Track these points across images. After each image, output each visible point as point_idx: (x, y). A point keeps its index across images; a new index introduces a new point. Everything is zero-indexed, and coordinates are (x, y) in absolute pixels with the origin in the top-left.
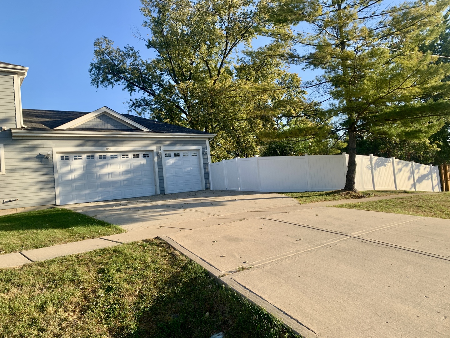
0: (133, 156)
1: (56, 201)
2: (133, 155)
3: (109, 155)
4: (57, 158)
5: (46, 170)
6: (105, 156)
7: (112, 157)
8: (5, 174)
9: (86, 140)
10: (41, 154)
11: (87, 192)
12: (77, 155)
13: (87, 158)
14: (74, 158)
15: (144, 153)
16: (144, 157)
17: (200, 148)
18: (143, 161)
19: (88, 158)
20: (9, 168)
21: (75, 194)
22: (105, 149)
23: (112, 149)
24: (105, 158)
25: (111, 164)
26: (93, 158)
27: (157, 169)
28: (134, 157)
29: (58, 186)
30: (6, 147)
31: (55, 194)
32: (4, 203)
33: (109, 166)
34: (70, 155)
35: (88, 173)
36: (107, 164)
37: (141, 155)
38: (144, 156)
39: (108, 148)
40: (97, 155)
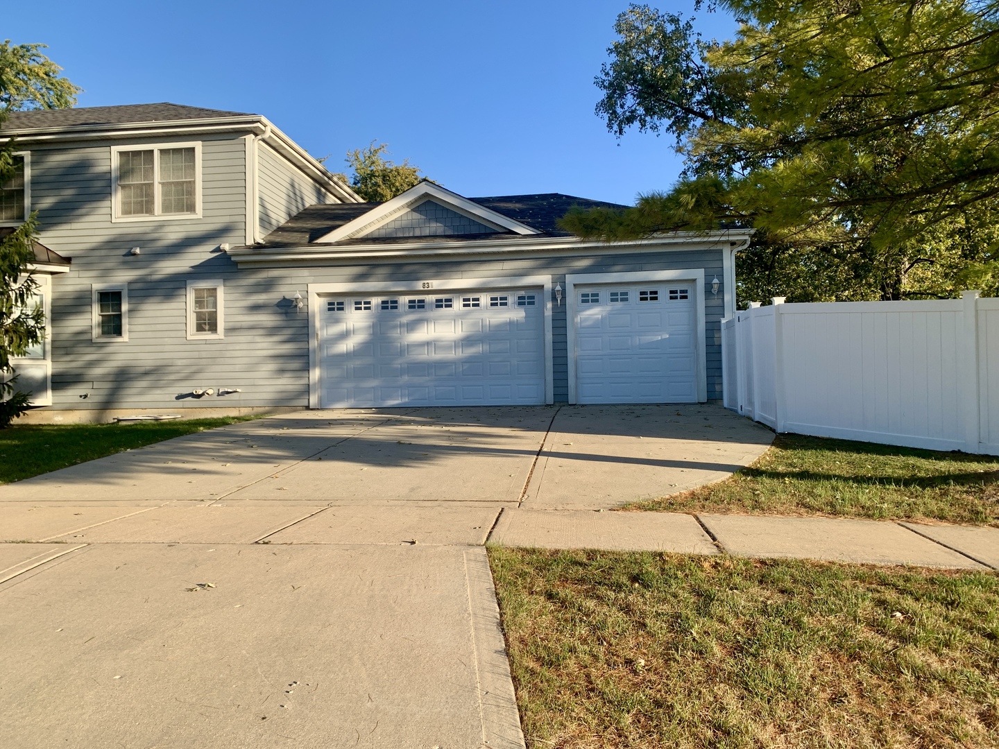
0: (489, 302)
1: (309, 399)
2: (492, 299)
3: (431, 298)
4: (316, 305)
5: (289, 331)
6: (423, 301)
7: (439, 304)
8: (223, 337)
9: (370, 266)
10: (287, 297)
11: (373, 383)
12: (360, 300)
13: (383, 308)
14: (354, 306)
15: (522, 293)
16: (520, 304)
17: (699, 274)
18: (515, 314)
19: (384, 305)
20: (231, 325)
21: (349, 385)
22: (419, 285)
23: (435, 284)
24: (423, 307)
25: (435, 320)
26: (396, 307)
27: (549, 336)
28: (492, 305)
29: (314, 366)
30: (228, 284)
31: (309, 385)
32: (219, 395)
33: (432, 326)
34: (346, 300)
35: (379, 341)
36: (427, 320)
37: (512, 299)
38: (521, 302)
39: (426, 282)
40: (404, 300)
